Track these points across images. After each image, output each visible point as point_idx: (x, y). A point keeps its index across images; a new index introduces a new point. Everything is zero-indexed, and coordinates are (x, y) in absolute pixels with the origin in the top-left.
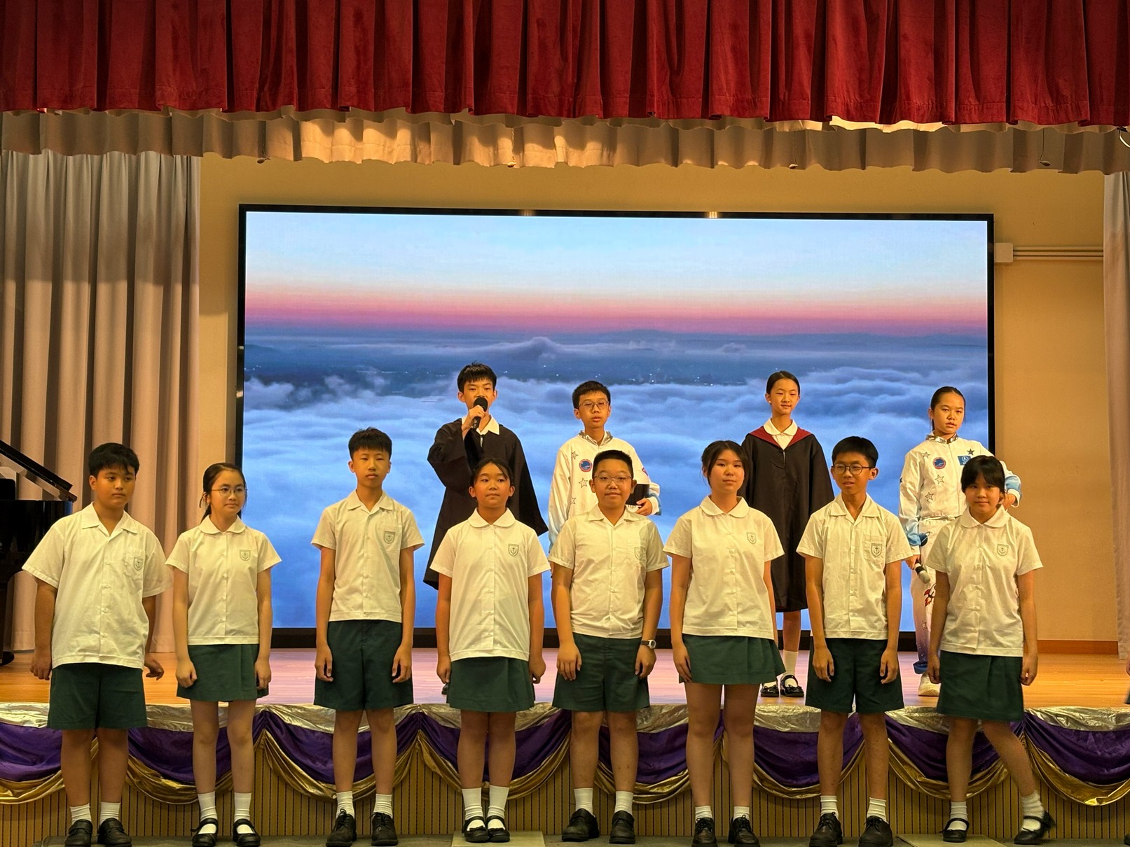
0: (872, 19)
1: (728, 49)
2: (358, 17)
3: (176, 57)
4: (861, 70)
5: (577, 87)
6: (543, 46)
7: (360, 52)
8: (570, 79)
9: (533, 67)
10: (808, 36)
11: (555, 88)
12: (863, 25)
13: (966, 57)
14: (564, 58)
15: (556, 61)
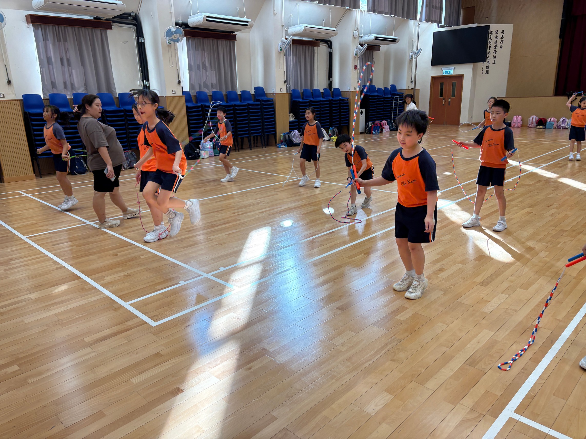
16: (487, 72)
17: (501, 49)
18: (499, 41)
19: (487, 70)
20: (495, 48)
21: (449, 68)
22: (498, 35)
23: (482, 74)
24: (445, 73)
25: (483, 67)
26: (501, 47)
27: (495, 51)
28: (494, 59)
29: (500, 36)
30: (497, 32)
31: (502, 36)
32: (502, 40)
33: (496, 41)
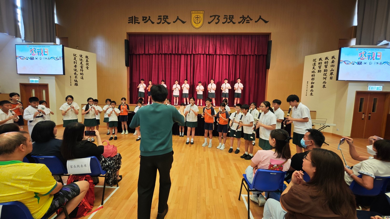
0: (214, 44)
1: (200, 47)
2: (167, 45)
3: (151, 49)
4: (213, 49)
5: (187, 51)
6: (183, 47)
7: (167, 48)
8: (186, 50)
9: (182, 49)
10: (208, 46)
11: (184, 51)
12: (213, 45)
13: (223, 48)
14: (185, 48)
15: (185, 49)
16: (76, 85)
17: (87, 69)
18: (84, 63)
19: (76, 83)
20: (82, 68)
21: (34, 77)
22: (82, 59)
23: (71, 85)
24: (32, 82)
25: (71, 80)
26: (87, 68)
27: (82, 70)
28: (82, 76)
29: (84, 59)
30: (81, 56)
31: (87, 60)
32: (87, 63)
33: (81, 63)
